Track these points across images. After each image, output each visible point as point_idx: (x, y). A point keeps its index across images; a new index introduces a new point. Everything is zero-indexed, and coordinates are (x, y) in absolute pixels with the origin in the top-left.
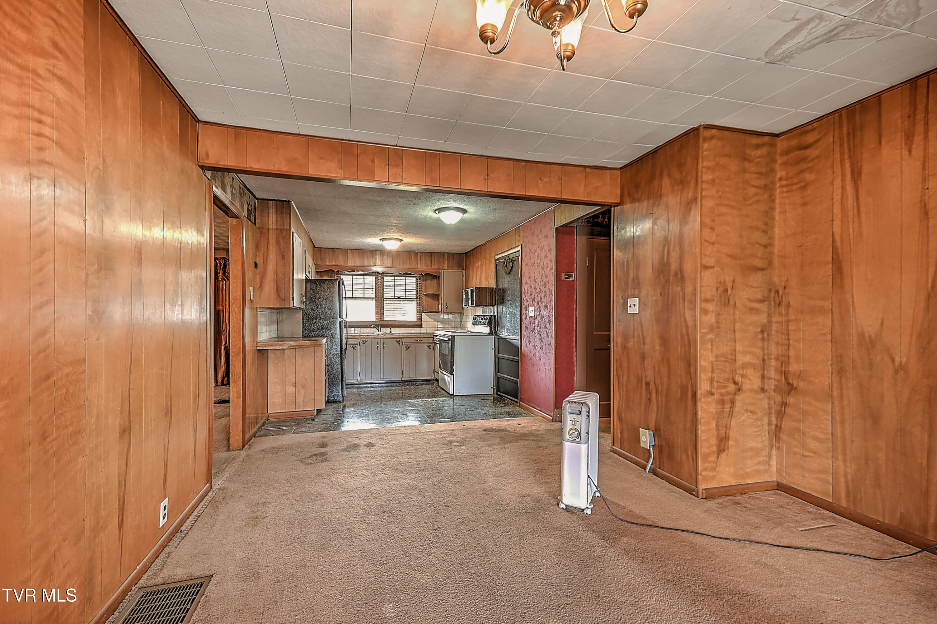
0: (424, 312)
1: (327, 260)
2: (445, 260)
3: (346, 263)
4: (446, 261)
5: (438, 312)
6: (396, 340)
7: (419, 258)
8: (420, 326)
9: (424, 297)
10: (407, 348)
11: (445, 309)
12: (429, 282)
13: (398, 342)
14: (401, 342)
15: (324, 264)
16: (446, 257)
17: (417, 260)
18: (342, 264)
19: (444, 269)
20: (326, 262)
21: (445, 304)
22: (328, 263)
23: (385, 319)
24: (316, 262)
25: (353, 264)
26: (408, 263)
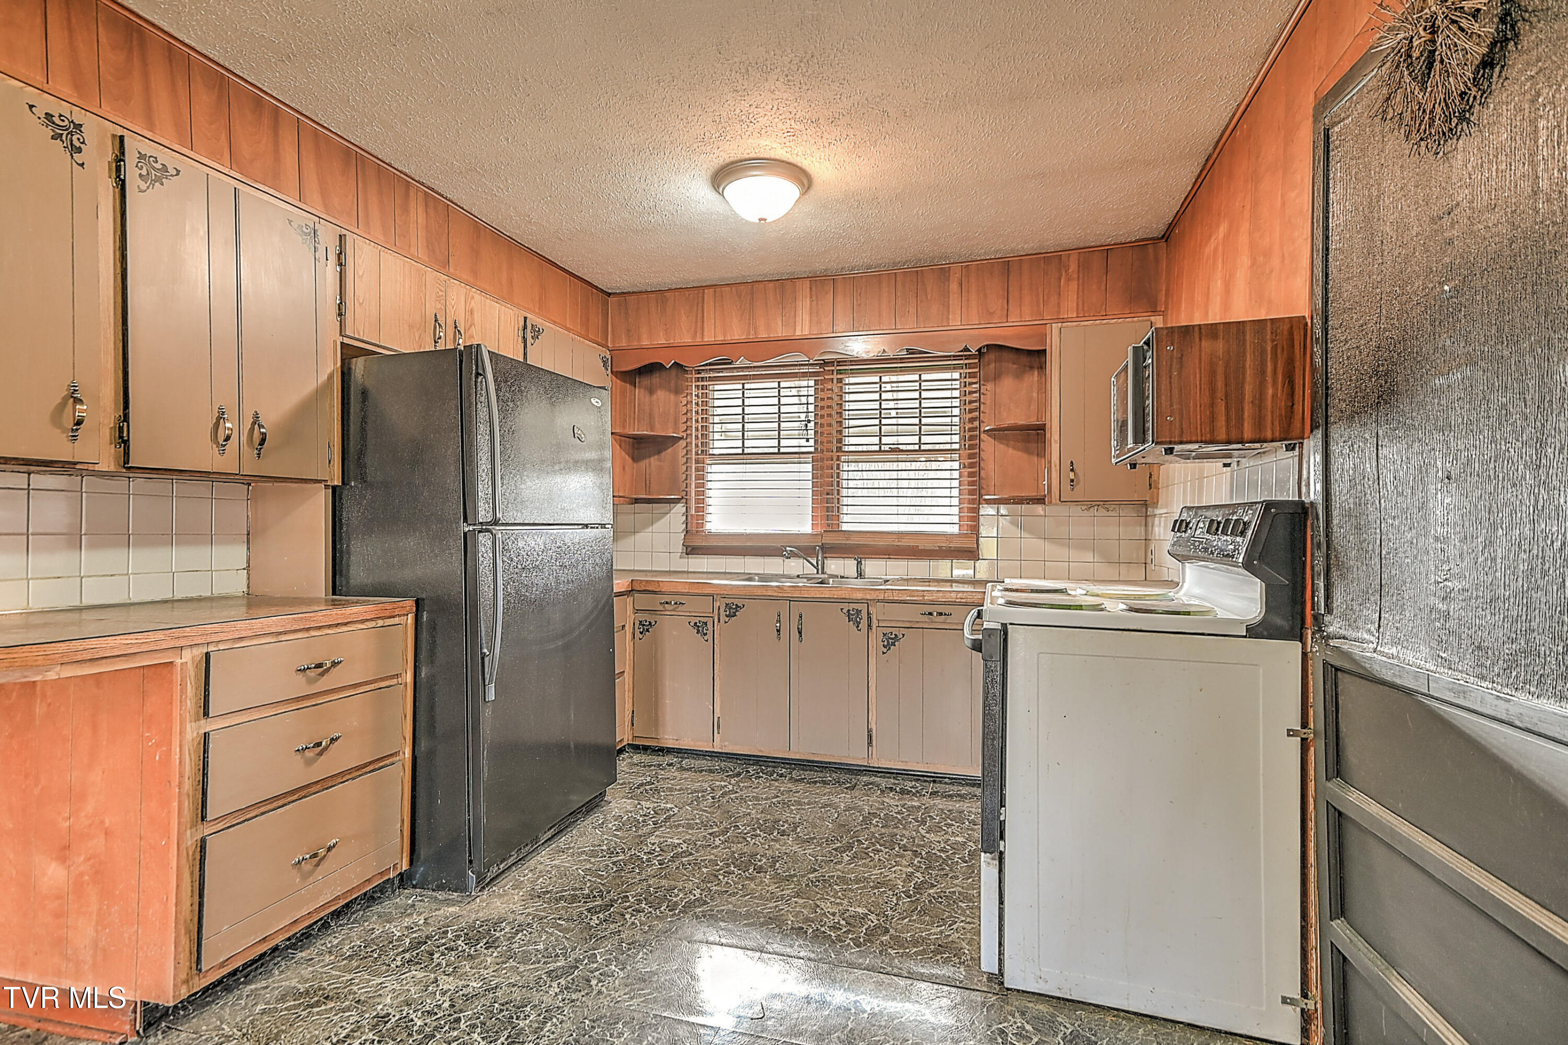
0: (988, 502)
1: (645, 336)
2: (1069, 280)
3: (699, 335)
4: (1074, 286)
5: (1040, 501)
6: (846, 607)
7: (954, 286)
8: (972, 554)
9: (988, 443)
10: (890, 642)
11: (1066, 486)
12: (1008, 384)
13: (853, 617)
14: (864, 614)
15: (635, 344)
16: (1073, 267)
17: (945, 294)
18: (688, 340)
19: (1063, 321)
20: (639, 339)
21: (1066, 466)
22: (645, 342)
23: (845, 527)
24: (613, 341)
25: (720, 338)
26: (912, 310)
